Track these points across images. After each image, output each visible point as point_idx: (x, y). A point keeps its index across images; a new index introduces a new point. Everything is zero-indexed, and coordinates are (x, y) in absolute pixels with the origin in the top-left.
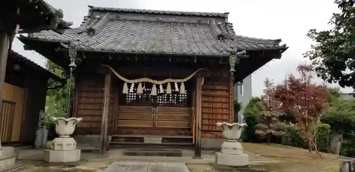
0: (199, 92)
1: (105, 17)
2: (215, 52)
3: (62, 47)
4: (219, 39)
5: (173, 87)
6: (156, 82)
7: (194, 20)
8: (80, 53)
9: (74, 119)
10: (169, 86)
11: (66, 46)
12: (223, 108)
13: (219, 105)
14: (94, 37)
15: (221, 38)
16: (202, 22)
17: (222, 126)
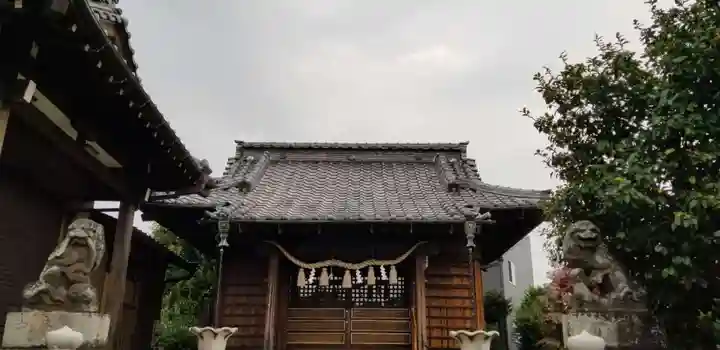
0: (421, 281)
1: (263, 158)
2: (443, 216)
3: (207, 217)
4: (451, 191)
5: (378, 273)
6: (349, 266)
7: (411, 158)
8: (235, 225)
9: (225, 331)
10: (371, 272)
11: (213, 215)
12: (465, 308)
13: (458, 303)
14: (250, 195)
15: (454, 189)
16: (424, 159)
17: (458, 336)
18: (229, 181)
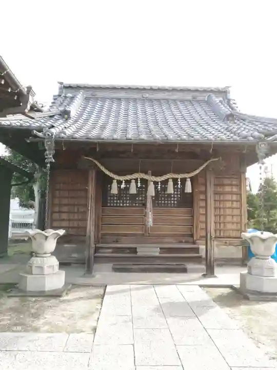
1: (80, 95)
3: (36, 136)
4: (228, 120)
5: (175, 185)
6: (153, 178)
7: (189, 97)
10: (171, 183)
11: (40, 134)
12: (233, 208)
14: (70, 121)
15: (230, 118)
16: (198, 98)
18: (55, 111)
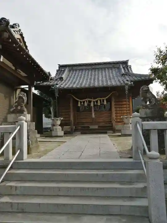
0: (113, 103)
1: (67, 69)
2: (118, 84)
4: (122, 76)
5: (101, 102)
6: (93, 100)
8: (60, 90)
9: (60, 118)
10: (99, 102)
14: (63, 81)
16: (115, 66)
17: (123, 118)
18: (57, 77)
